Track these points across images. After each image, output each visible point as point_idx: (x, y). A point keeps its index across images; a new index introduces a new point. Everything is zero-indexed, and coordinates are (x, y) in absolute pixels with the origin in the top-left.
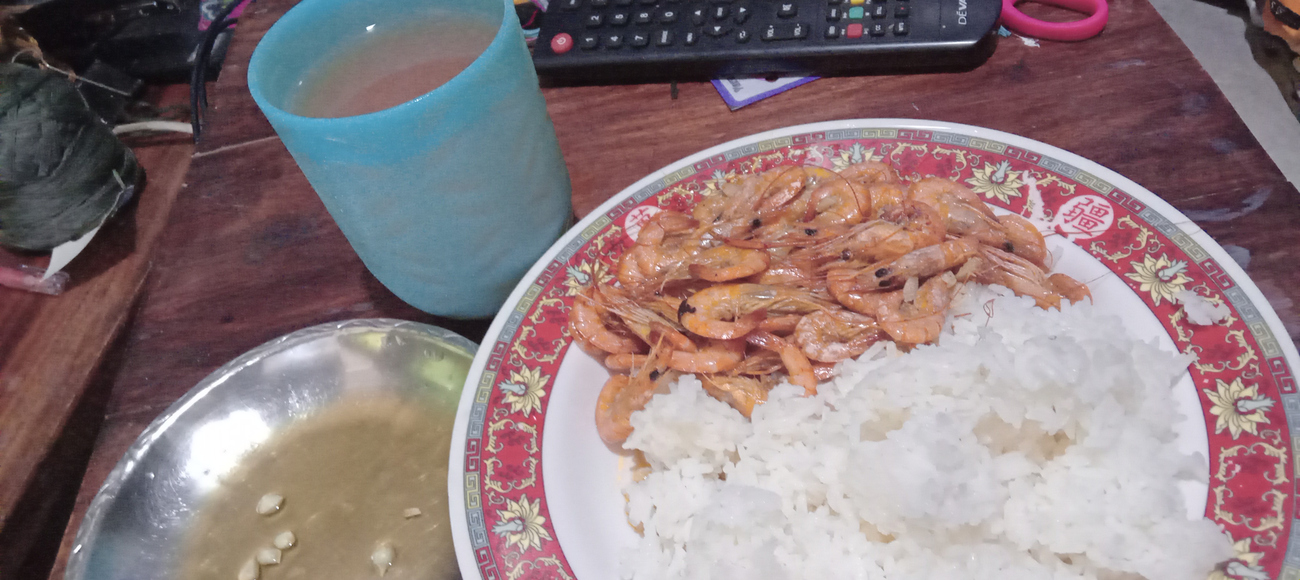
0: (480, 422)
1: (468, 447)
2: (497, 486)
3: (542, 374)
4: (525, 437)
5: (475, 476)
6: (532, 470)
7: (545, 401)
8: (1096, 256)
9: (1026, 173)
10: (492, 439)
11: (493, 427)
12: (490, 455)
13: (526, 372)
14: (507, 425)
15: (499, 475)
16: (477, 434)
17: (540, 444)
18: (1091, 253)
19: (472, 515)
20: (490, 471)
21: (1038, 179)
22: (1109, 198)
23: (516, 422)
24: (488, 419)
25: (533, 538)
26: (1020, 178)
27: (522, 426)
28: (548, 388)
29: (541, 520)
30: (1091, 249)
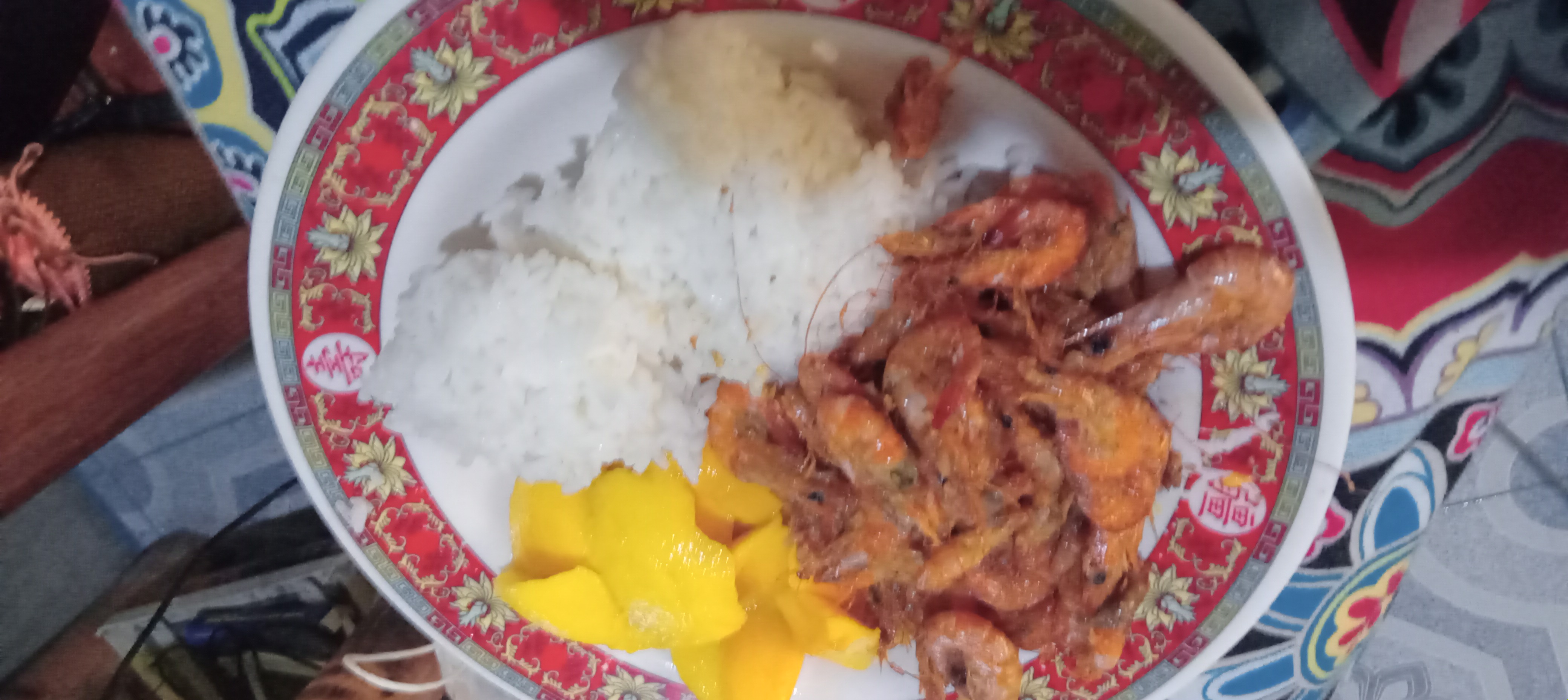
0: (357, 90)
1: (324, 110)
2: (339, 186)
3: (489, 72)
4: (412, 143)
5: (314, 157)
6: (398, 187)
7: (468, 111)
8: (1169, 526)
9: (1275, 416)
10: (362, 122)
11: (370, 105)
12: (347, 140)
13: (466, 54)
14: (393, 115)
15: (348, 172)
16: (344, 103)
17: (428, 160)
18: (1173, 519)
19: (288, 200)
20: (339, 161)
21: (1271, 434)
22: (1267, 523)
23: (411, 115)
24: (371, 90)
25: (354, 265)
26: (1262, 412)
27: (415, 126)
28: (485, 96)
29: (376, 250)
30: (1177, 519)
